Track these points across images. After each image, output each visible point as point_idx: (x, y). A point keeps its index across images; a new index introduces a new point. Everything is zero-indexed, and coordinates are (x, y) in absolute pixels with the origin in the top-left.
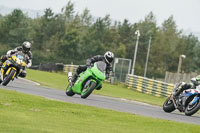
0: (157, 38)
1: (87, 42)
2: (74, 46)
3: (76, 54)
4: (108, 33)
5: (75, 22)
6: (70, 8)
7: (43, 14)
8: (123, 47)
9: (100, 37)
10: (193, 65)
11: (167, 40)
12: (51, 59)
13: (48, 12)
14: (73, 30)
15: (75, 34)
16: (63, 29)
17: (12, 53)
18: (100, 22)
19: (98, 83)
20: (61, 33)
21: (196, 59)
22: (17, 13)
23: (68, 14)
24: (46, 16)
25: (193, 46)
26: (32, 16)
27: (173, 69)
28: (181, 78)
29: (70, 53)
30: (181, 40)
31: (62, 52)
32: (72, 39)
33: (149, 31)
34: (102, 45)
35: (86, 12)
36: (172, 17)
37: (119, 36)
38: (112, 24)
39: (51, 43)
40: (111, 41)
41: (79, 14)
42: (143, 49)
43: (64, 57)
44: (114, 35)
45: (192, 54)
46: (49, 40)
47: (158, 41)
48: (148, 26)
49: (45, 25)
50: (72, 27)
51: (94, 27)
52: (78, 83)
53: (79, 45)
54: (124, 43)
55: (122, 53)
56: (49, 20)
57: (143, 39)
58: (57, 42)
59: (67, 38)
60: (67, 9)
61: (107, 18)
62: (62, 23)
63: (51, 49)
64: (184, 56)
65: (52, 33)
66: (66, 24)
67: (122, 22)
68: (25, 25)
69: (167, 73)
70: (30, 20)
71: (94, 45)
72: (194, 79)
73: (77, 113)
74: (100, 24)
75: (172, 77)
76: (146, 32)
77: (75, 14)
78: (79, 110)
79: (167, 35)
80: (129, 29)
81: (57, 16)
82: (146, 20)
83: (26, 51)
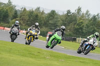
1: (88, 26)
2: (81, 29)
3: (83, 33)
4: (99, 23)
5: (82, 17)
6: (79, 10)
7: (66, 13)
9: (94, 24)
12: (70, 35)
13: (69, 12)
14: (81, 21)
15: (82, 23)
16: (76, 20)
17: (30, 29)
18: (95, 17)
20: (75, 22)
22: (53, 12)
23: (78, 13)
26: (61, 14)
29: (79, 32)
31: (75, 31)
32: (80, 25)
35: (88, 12)
39: (70, 27)
43: (77, 34)
46: (69, 25)
49: (67, 18)
50: (81, 19)
52: (50, 41)
53: (84, 28)
56: (69, 16)
58: (73, 26)
59: (78, 25)
60: (78, 10)
61: (98, 15)
63: (70, 30)
65: (70, 22)
68: (57, 18)
71: (91, 28)
77: (82, 13)
81: (73, 14)
83: (36, 27)
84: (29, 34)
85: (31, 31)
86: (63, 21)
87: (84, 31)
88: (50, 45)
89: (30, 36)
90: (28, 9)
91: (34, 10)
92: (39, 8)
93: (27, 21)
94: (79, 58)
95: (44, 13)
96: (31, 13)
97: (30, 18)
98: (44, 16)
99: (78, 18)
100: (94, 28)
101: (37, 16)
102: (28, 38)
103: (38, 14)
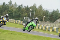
0: (37, 11)
1: (16, 12)
2: (12, 14)
3: (13, 16)
4: (22, 10)
5: (12, 6)
7: (2, 4)
8: (26, 14)
9: (20, 11)
10: (48, 19)
11: (40, 12)
13: (4, 3)
14: (12, 9)
15: (12, 10)
17: (3, 17)
18: (20, 6)
20: (8, 10)
21: (48, 17)
23: (10, 4)
24: (4, 4)
25: (48, 13)
27: (42, 20)
28: (44, 23)
29: (11, 16)
30: (44, 12)
32: (11, 11)
33: (34, 9)
36: (41, 5)
37: (25, 11)
38: (23, 7)
40: (23, 12)
41: (14, 4)
42: (32, 15)
44: (24, 10)
45: (47, 16)
47: (37, 12)
48: (34, 7)
50: (11, 8)
51: (18, 8)
53: (13, 13)
54: (27, 13)
55: (26, 16)
56: (4, 6)
57: (32, 11)
59: (10, 11)
60: (10, 2)
61: (22, 5)
62: (8, 7)
63: (5, 14)
64: (45, 16)
65: (5, 10)
66: (9, 7)
69: (40, 22)
71: (18, 13)
73: (13, 34)
74: (20, 7)
75: (41, 23)
76: (33, 9)
77: (12, 4)
79: (40, 10)
80: (28, 8)
81: (7, 5)
82: (33, 6)
86: (1, 9)
87: (13, 15)
88: (27, 29)
94: (10, 31)
99: (10, 7)
100: (19, 13)
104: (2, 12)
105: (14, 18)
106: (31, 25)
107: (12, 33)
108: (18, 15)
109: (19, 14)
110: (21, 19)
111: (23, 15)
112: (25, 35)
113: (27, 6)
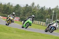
1: (38, 14)
4: (45, 11)
5: (35, 8)
6: (33, 4)
7: (25, 6)
8: (49, 15)
9: (42, 13)
13: (27, 5)
14: (34, 10)
16: (31, 10)
18: (42, 8)
19: (30, 24)
20: (31, 11)
22: (18, 6)
23: (33, 6)
26: (22, 6)
32: (34, 13)
34: (43, 15)
35: (38, 5)
37: (48, 12)
38: (46, 9)
39: (28, 14)
40: (46, 14)
42: (55, 16)
48: (56, 9)
49: (26, 9)
50: (34, 9)
51: (40, 10)
53: (36, 15)
54: (49, 14)
55: (49, 17)
56: (27, 8)
57: (55, 13)
58: (29, 14)
59: (32, 13)
61: (44, 7)
62: (31, 8)
63: (28, 16)
67: (49, 8)
68: (20, 9)
70: (21, 7)
71: (40, 15)
72: (53, 22)
76: (56, 11)
77: (35, 6)
78: (36, 34)
80: (51, 10)
81: (29, 6)
82: (56, 7)
83: (13, 15)
84: (8, 19)
85: (10, 17)
86: (24, 11)
87: (36, 16)
88: (25, 26)
89: (9, 20)
90: (3, 4)
91: (6, 4)
92: (9, 3)
93: (3, 11)
95: (13, 6)
96: (5, 6)
97: (4, 9)
98: (12, 8)
99: (32, 9)
101: (8, 8)
102: (8, 21)
103: (9, 7)
104: (25, 14)
105: (36, 19)
106: (28, 23)
107: (35, 34)
108: (40, 16)
109: (42, 16)
110: (43, 20)
111: (46, 16)
112: (47, 36)
113: (50, 8)
